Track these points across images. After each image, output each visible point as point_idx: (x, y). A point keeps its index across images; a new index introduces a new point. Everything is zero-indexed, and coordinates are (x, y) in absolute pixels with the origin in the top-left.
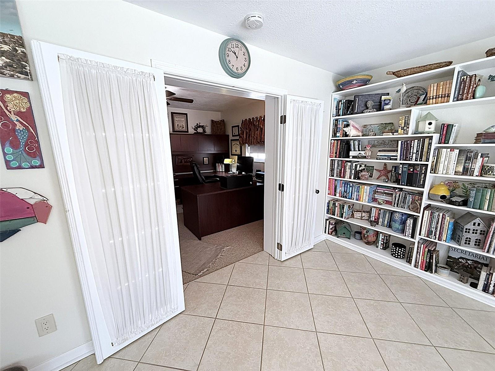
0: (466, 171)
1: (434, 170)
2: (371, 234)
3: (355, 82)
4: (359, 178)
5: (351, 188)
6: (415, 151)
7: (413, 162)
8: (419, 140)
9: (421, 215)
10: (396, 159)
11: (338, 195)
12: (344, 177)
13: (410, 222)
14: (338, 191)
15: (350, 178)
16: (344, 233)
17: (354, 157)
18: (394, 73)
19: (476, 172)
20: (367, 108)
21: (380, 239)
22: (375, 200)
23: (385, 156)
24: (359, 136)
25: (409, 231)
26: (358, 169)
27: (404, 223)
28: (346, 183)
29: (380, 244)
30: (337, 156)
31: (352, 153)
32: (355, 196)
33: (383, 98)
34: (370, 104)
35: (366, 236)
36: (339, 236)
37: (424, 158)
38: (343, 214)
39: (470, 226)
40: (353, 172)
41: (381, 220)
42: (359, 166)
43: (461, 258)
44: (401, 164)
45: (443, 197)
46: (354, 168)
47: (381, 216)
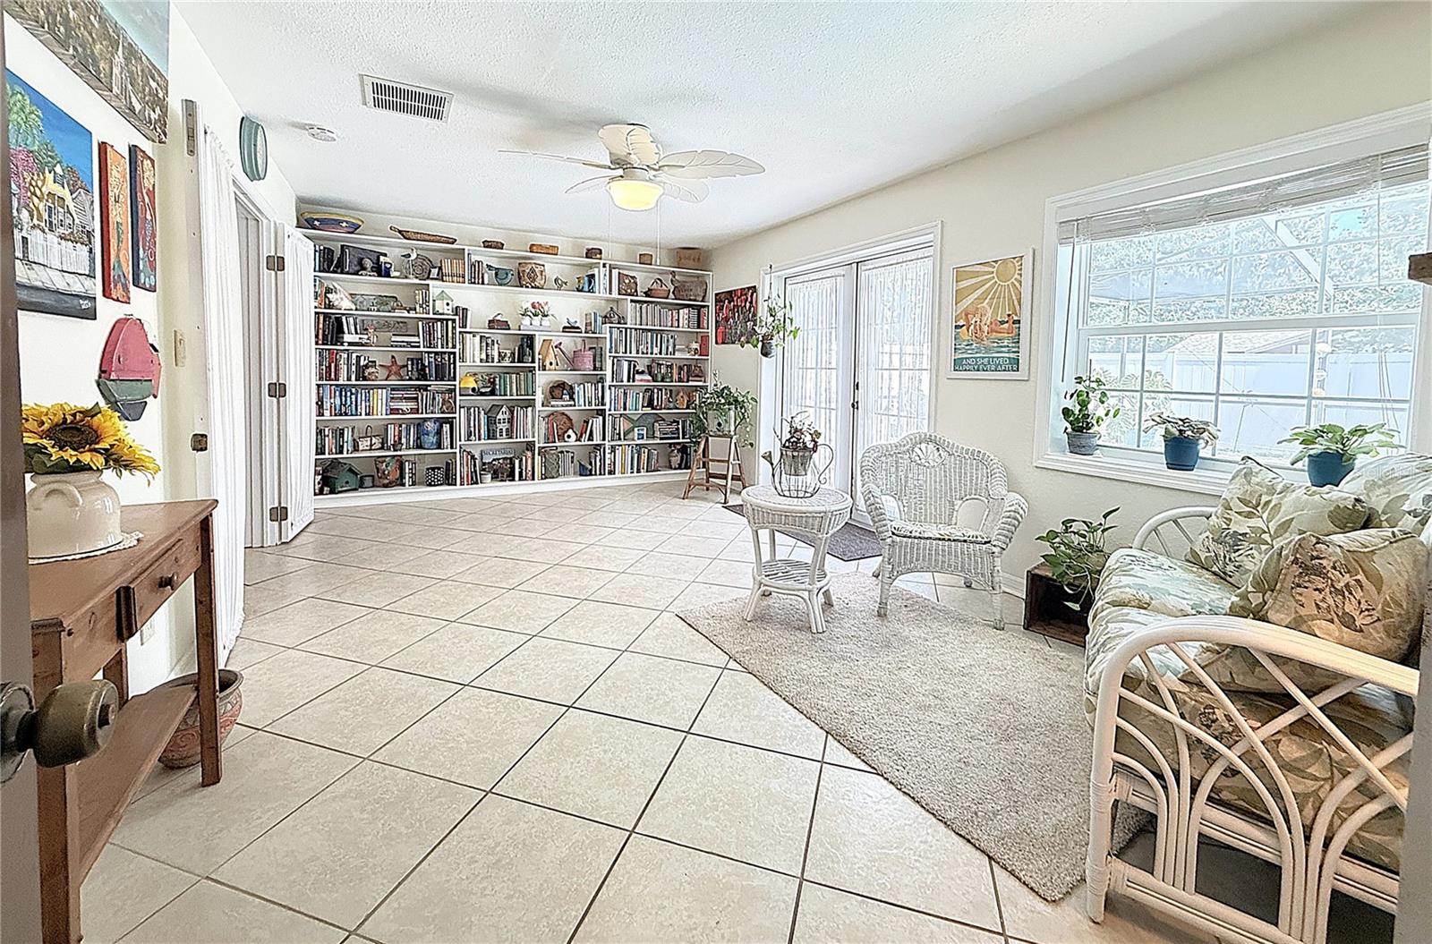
0: (488, 358)
1: (463, 359)
2: (393, 465)
3: (344, 224)
4: (365, 379)
5: (353, 397)
6: (440, 336)
7: (439, 349)
8: (442, 323)
9: (457, 415)
10: (419, 347)
11: (327, 413)
12: (337, 379)
13: (446, 428)
14: (327, 405)
15: (349, 379)
16: (347, 482)
17: (350, 344)
18: (400, 232)
19: (496, 360)
20: (365, 269)
21: (407, 471)
22: (394, 411)
23: (403, 342)
24: (351, 310)
25: (447, 442)
26: (362, 364)
27: (439, 433)
28: (342, 388)
29: (407, 478)
30: (320, 342)
31: (347, 338)
32: (362, 408)
33: (382, 258)
34: (368, 264)
35: (386, 472)
36: (340, 489)
37: (450, 345)
38: (342, 447)
39: (500, 416)
40: (354, 368)
41: (404, 440)
42: (362, 358)
43: (494, 460)
44: (426, 352)
45: (473, 389)
46: (354, 361)
47: (404, 434)
